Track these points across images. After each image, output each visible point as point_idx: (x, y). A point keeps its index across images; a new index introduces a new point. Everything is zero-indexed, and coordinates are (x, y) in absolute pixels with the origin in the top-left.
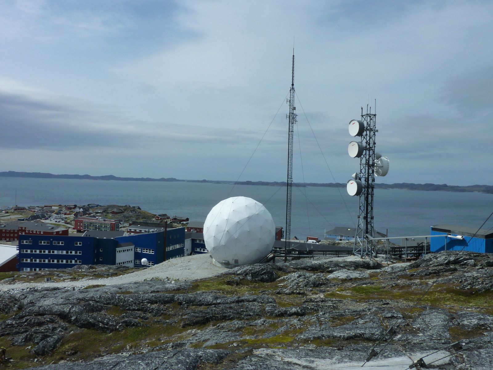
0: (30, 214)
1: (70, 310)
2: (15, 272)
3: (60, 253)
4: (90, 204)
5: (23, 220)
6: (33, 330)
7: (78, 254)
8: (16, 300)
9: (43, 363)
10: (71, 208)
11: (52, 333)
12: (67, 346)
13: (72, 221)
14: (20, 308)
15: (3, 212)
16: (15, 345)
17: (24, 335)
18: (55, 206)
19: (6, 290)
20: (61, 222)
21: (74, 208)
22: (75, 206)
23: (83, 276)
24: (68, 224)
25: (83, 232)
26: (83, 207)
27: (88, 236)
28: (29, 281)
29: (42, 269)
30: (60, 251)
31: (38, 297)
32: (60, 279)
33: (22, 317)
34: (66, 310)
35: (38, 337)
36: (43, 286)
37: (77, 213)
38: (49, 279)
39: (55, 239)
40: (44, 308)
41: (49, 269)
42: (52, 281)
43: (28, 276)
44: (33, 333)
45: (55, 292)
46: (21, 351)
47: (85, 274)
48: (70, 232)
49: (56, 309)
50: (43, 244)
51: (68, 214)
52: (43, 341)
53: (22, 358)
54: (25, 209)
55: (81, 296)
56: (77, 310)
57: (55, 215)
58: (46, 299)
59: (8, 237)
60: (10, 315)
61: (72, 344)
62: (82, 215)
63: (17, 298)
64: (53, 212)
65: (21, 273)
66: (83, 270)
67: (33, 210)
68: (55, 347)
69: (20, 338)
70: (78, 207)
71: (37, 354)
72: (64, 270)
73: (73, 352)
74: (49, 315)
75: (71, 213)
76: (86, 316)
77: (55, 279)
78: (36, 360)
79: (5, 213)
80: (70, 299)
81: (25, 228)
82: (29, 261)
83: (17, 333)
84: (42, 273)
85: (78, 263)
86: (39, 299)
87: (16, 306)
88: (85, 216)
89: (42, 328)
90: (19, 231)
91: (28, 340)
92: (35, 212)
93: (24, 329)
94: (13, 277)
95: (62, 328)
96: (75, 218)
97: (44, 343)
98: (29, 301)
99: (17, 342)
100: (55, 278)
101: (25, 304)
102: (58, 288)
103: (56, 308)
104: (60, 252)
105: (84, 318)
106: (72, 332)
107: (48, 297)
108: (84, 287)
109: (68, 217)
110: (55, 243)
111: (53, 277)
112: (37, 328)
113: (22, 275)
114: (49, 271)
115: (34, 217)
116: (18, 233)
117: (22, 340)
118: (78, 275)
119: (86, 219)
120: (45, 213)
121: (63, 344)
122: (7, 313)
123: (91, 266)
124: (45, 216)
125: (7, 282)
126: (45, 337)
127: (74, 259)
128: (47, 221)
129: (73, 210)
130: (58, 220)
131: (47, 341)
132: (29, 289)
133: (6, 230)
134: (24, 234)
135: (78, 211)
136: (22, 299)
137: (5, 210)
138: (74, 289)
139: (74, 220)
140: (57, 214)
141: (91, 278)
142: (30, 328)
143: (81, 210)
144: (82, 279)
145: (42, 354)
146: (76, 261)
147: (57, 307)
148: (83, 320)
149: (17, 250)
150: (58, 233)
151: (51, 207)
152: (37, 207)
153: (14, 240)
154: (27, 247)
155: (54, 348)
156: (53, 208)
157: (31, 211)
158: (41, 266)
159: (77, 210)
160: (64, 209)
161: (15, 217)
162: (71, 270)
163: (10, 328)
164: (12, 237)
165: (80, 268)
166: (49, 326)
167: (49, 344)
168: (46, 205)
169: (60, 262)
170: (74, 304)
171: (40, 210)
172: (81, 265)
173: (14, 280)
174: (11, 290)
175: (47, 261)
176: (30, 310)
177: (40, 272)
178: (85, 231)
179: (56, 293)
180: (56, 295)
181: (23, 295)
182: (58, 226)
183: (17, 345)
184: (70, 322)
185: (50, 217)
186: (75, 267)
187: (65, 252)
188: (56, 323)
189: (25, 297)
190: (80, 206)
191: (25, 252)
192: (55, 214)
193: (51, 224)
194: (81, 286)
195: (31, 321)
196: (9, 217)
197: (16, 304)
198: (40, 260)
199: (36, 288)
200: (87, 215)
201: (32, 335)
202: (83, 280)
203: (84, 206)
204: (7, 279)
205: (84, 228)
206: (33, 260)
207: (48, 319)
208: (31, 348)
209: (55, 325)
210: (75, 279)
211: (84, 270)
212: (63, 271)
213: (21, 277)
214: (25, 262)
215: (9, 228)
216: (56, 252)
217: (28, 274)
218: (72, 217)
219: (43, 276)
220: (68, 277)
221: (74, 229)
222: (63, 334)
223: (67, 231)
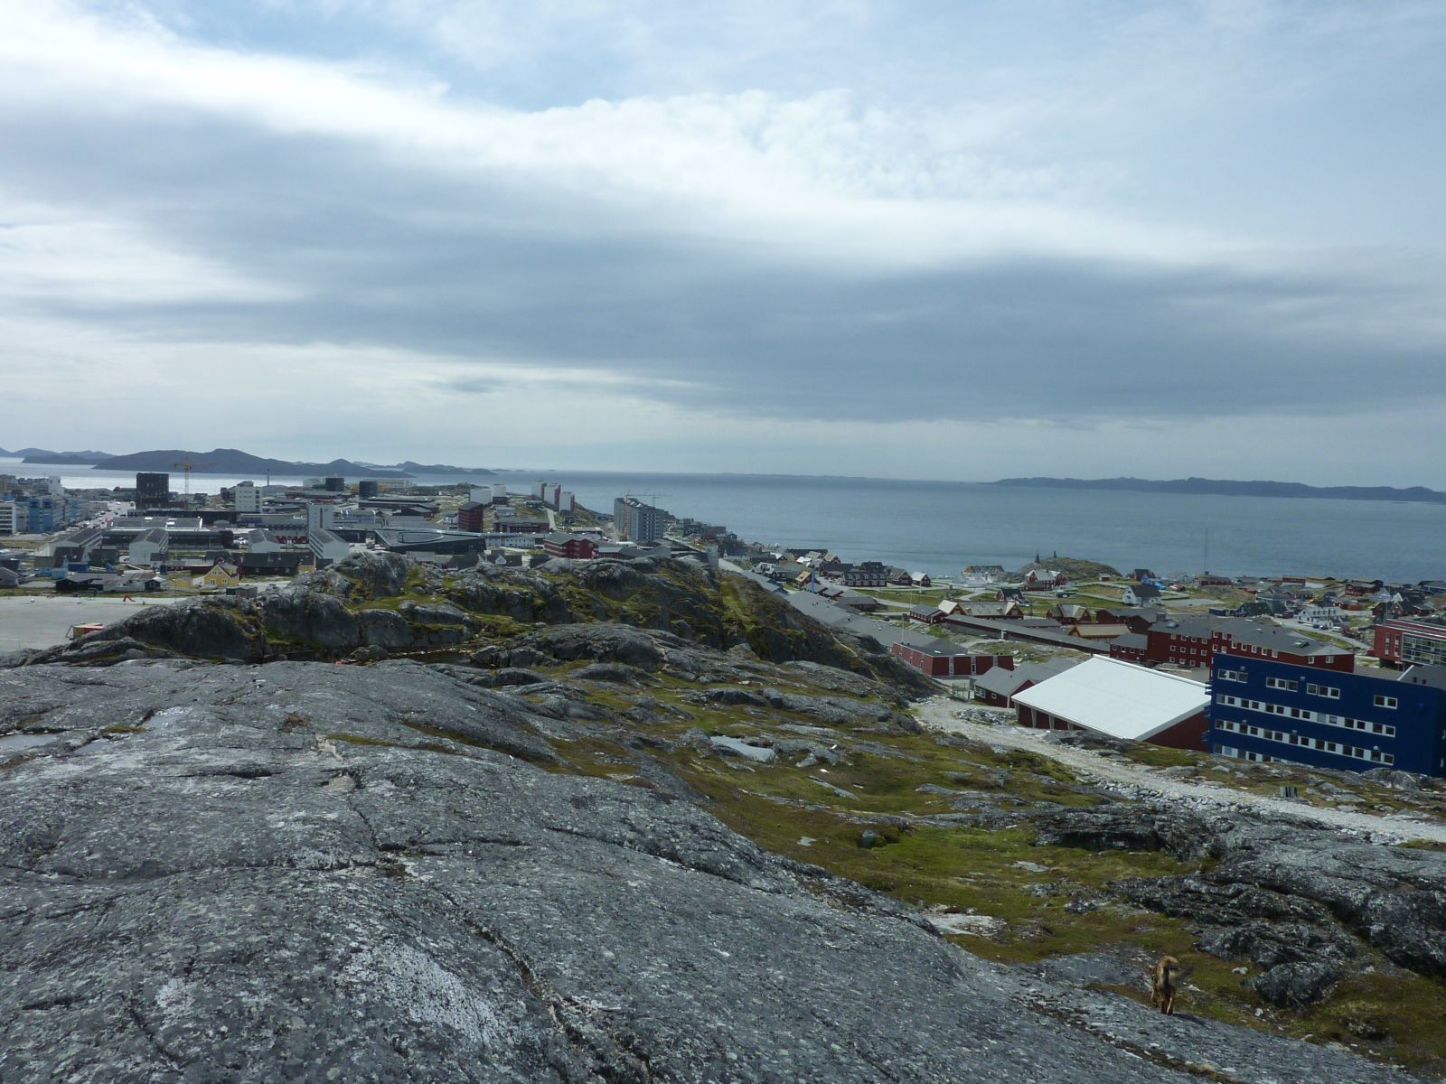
0: (1243, 598)
1: (1367, 899)
2: (1200, 753)
3: (1327, 723)
4: (1428, 582)
5: (1223, 613)
6: (1254, 925)
7: (1384, 733)
8: (1205, 829)
9: (1280, 1028)
10: (1363, 591)
11: (1310, 952)
12: (1352, 1006)
13: (1364, 629)
14: (1217, 853)
15: (1173, 587)
16: (1205, 951)
17: (1229, 932)
18: (1313, 580)
19: (1177, 796)
20: (1330, 630)
21: (1374, 590)
22: (1378, 585)
23: (1399, 806)
24: (1351, 636)
25: (1401, 668)
26: (1403, 590)
27: (1419, 683)
28: (1236, 784)
29: (1272, 759)
30: (1328, 716)
31: (1264, 836)
32: (1324, 799)
33: (1225, 881)
34: (1356, 896)
35: (1267, 949)
36: (1274, 808)
37: (1382, 605)
38: (1293, 792)
39: (1314, 676)
40: (1288, 874)
41: (1291, 763)
42: (1302, 798)
43: (1233, 771)
44: (1253, 935)
45: (1314, 834)
46: (1219, 971)
47: (1406, 799)
48: (1357, 663)
49: (1322, 886)
50: (1277, 686)
51: (1354, 608)
52: (1282, 966)
53: (1223, 993)
54: (1230, 583)
55: (1397, 866)
56: (1390, 908)
57: (1315, 608)
58: (1288, 847)
59: (1183, 656)
60: (1190, 864)
61: (1369, 1006)
62: (1399, 613)
63: (1208, 826)
64: (1307, 597)
65: (1214, 759)
66: (1397, 786)
67: (1251, 588)
68: (1315, 995)
69: (1219, 937)
70: (1387, 588)
71: (1262, 997)
72: (1336, 773)
73: (1371, 1029)
74: (1300, 895)
75: (1364, 604)
76: (1417, 932)
77: (1308, 796)
78: (1259, 1012)
79: (1177, 591)
80: (1361, 865)
81: (1229, 636)
82: (1236, 728)
83: (1212, 920)
84: (1274, 771)
85: (1382, 761)
86: (1267, 842)
87: (1205, 845)
88: (1408, 618)
89: (1279, 928)
90: (1211, 641)
91: (1240, 948)
92: (1255, 592)
93: (1228, 913)
94: (1195, 765)
95: (1341, 948)
96: (1375, 621)
97: (1286, 972)
98: (1240, 841)
99: (1210, 943)
100: (1309, 791)
101: (1229, 845)
102: (1320, 823)
103: (1322, 883)
104: (1327, 720)
105: (1414, 939)
106: (1370, 969)
107: (1292, 844)
108: (1402, 839)
109: (1355, 617)
110: (1313, 690)
111: (1304, 789)
112: (1267, 924)
113: (1216, 765)
114: (1292, 768)
115: (1254, 609)
116: (1208, 647)
117: (1225, 943)
118: (1383, 799)
119: (1411, 628)
120: (1285, 598)
121: (1340, 996)
122: (1180, 858)
123: (1425, 780)
124: (1284, 609)
125: (1179, 776)
126: (1286, 957)
127: (1371, 748)
128: (1289, 623)
129: (1369, 596)
130: (1322, 624)
131: (1294, 971)
132: (1234, 807)
133: (1179, 637)
134: (1224, 652)
135: (1386, 601)
136: (1220, 832)
137: (1177, 583)
138: (1367, 838)
139: (1370, 628)
140: (1320, 603)
141: (1425, 816)
142: (1245, 917)
143: (1398, 598)
144: (1394, 813)
145: (1277, 1000)
146: (1376, 755)
147: (1325, 880)
148: (1407, 942)
149: (1206, 693)
150: (1321, 660)
151: (1303, 581)
152: (1262, 579)
153: (1198, 665)
154: (1233, 689)
155: (1313, 998)
156: (1307, 584)
157: (1246, 590)
158: (1271, 750)
159: (1384, 596)
160: (1341, 592)
161: (1201, 603)
162: (1360, 778)
163: (1192, 900)
164: (1192, 657)
165: (1387, 778)
166: (1301, 927)
167: (1299, 979)
168: (1288, 575)
169: (1326, 749)
170: (1379, 888)
171: (1269, 590)
172: (1394, 768)
173: (1196, 773)
174: (1189, 800)
175: (1286, 738)
176: (1247, 866)
177: (1267, 767)
178: (1408, 665)
179: (1319, 839)
180: (1317, 843)
181: (1225, 820)
182: (1323, 640)
183: (1208, 952)
184: (1364, 935)
185: (1297, 611)
186: (1374, 772)
187: (1341, 722)
188: (1320, 925)
189: (1231, 828)
190: (1394, 586)
191: (1226, 703)
192: (1313, 605)
193: (1301, 631)
194: (1393, 836)
195: (1248, 898)
196: (1188, 602)
197: (1204, 840)
198: (1268, 731)
199: (1254, 810)
200: (1416, 616)
201: (1249, 939)
202: (1397, 817)
203: (1408, 586)
204: (1179, 768)
205: (1405, 657)
206: (1249, 728)
207: (1299, 909)
208: (1248, 973)
209: (1318, 932)
210: (1372, 807)
211: (1402, 788)
212: (1335, 778)
213: (1215, 771)
214: (1225, 729)
215: (1186, 633)
216: (1314, 717)
217: (1233, 765)
218: (1366, 615)
219: (1274, 780)
220: (1348, 796)
221: (1370, 654)
222: (1340, 966)
223: (1350, 659)
